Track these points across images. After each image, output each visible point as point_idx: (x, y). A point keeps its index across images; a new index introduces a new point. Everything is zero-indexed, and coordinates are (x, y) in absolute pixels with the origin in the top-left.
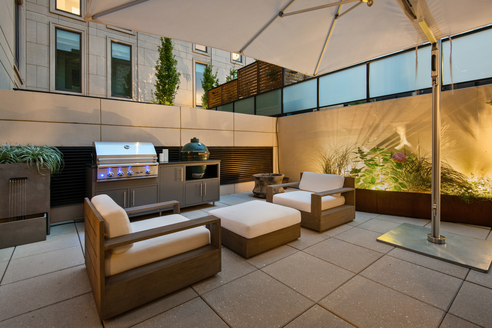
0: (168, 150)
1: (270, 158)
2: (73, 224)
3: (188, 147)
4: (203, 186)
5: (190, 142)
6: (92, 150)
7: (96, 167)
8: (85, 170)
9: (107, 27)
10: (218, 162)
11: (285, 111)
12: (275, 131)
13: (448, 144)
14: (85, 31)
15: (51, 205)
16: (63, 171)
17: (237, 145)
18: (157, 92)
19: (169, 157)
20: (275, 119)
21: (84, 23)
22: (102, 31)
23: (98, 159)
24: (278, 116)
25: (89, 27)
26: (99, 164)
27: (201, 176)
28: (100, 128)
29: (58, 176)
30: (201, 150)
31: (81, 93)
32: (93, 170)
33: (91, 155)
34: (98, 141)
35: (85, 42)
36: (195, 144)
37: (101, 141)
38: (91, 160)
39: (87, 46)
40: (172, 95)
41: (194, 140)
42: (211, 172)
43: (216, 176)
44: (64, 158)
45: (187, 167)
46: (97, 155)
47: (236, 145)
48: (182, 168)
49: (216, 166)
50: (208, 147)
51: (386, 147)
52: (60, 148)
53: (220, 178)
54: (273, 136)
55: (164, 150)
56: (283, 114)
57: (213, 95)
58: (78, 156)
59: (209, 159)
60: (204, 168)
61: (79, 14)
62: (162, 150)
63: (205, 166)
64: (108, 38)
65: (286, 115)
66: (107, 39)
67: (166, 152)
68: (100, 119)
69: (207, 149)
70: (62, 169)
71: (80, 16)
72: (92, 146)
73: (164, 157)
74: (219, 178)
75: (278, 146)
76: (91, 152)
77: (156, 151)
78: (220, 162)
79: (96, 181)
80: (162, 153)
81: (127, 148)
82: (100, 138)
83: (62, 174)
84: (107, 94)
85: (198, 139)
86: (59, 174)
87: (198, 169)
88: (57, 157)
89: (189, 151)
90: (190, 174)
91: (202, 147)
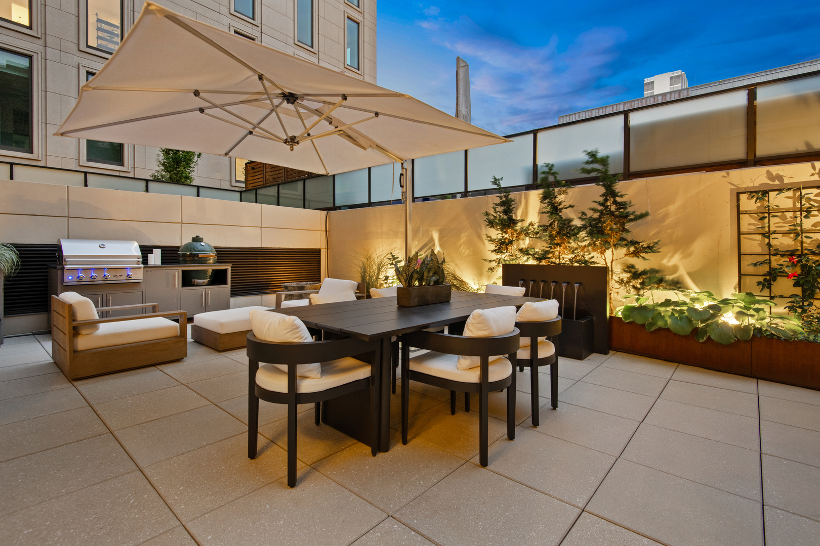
0: (160, 250)
1: (317, 263)
2: (32, 336)
3: (187, 246)
4: (206, 295)
5: (190, 241)
6: (58, 248)
7: (63, 269)
8: (47, 272)
9: (80, 49)
10: (228, 267)
11: (338, 203)
12: (324, 229)
13: (467, 252)
14: (40, 53)
15: (4, 313)
16: (18, 273)
17: (265, 245)
18: (165, 161)
19: (162, 260)
20: (324, 213)
21: (37, 39)
22: (69, 55)
23: (65, 259)
24: (328, 209)
25: (46, 47)
26: (66, 265)
27: (204, 283)
28: (67, 222)
29: (11, 279)
30: (205, 251)
31: (32, 153)
32: (59, 272)
33: (55, 254)
34: (64, 238)
35: (40, 72)
36: (197, 244)
37: (68, 238)
38: (56, 261)
39: (43, 78)
40: (190, 167)
41: (197, 239)
42: (218, 278)
43: (225, 283)
44: (20, 257)
45: (183, 272)
46: (64, 254)
47: (263, 246)
48: (176, 272)
49: (225, 271)
50: (216, 248)
51: (425, 253)
52: (17, 246)
53: (231, 286)
54: (321, 236)
55: (155, 250)
56: (335, 208)
57: (252, 171)
58: (39, 255)
59: (217, 262)
60: (210, 273)
61: (27, 24)
62: (152, 251)
63: (211, 270)
64: (81, 67)
65: (340, 208)
66: (79, 68)
67: (157, 253)
68: (67, 211)
69: (214, 250)
70: (17, 271)
71: (30, 28)
72: (56, 243)
73: (155, 258)
74: (229, 285)
75: (328, 249)
76: (56, 251)
77: (141, 251)
78: (231, 267)
79: (63, 284)
80: (152, 253)
81: (102, 247)
82: (67, 234)
83: (16, 277)
84: (79, 156)
85: (202, 238)
86: (13, 277)
87: (200, 274)
88: (11, 256)
89: (188, 251)
90: (188, 280)
91: (207, 248)
